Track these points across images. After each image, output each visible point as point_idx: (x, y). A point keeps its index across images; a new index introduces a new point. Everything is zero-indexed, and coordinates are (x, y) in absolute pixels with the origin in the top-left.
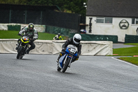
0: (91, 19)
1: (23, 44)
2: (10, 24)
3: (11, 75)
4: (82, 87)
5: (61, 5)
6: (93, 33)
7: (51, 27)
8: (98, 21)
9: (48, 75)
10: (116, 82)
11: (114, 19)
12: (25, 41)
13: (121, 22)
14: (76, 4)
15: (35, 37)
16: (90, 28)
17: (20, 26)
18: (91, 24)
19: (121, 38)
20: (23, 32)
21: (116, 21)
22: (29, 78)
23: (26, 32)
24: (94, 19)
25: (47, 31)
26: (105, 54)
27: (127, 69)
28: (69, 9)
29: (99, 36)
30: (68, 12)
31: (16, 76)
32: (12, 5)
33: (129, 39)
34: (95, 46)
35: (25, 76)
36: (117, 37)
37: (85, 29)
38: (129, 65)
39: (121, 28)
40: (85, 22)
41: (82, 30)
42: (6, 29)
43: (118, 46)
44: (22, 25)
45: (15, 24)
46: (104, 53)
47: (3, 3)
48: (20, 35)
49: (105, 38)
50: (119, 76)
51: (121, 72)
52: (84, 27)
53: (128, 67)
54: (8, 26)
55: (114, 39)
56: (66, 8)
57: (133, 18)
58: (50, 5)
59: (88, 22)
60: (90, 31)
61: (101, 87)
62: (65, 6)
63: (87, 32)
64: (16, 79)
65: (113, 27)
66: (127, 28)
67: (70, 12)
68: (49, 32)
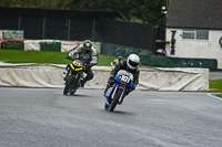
0: (174, 33)
1: (74, 72)
2: (43, 41)
3: (45, 122)
4: (158, 142)
5: (125, 10)
6: (177, 55)
7: (109, 46)
8: (185, 36)
9: (104, 122)
10: (214, 134)
11: (211, 33)
12: (76, 67)
14: (150, 9)
15: (93, 62)
16: (173, 47)
17: (60, 44)
18: (173, 41)
20: (75, 54)
21: (214, 35)
22: (75, 126)
23: (80, 54)
24: (179, 32)
25: (102, 52)
26: (196, 89)
28: (139, 16)
29: (187, 60)
30: (137, 21)
31: (53, 123)
32: (47, 10)
34: (180, 75)
35: (68, 124)
36: (215, 61)
37: (164, 48)
40: (164, 37)
41: (160, 51)
42: (37, 48)
44: (63, 42)
45: (51, 41)
46: (194, 87)
47: (33, 6)
48: (69, 58)
49: (196, 63)
52: (163, 45)
54: (40, 43)
55: (211, 65)
56: (134, 15)
58: (109, 10)
59: (168, 38)
60: (173, 52)
61: (190, 141)
62: (132, 11)
63: (168, 54)
64: (53, 128)
65: (209, 45)
67: (140, 21)
68: (106, 54)
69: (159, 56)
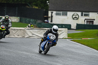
0: (52, 13)
1: (1, 31)
5: (31, 3)
6: (54, 22)
7: (23, 19)
8: (57, 14)
10: (70, 57)
13: (73, 15)
14: (42, 2)
16: (52, 19)
18: (52, 16)
19: (74, 26)
20: (1, 22)
21: (70, 14)
23: (3, 22)
24: (54, 12)
25: (20, 21)
27: (78, 48)
28: (37, 6)
30: (36, 7)
33: (79, 27)
36: (70, 25)
38: (79, 45)
39: (73, 19)
40: (48, 15)
43: (71, 32)
46: (61, 37)
49: (62, 26)
50: (72, 53)
51: (73, 50)
52: (47, 18)
53: (78, 46)
55: (68, 27)
56: (34, 5)
57: (82, 12)
58: (23, 3)
59: (50, 15)
60: (52, 21)
62: (34, 3)
63: (50, 22)
65: (68, 18)
66: (77, 19)
67: (37, 8)
68: (22, 22)
69: (46, 23)
